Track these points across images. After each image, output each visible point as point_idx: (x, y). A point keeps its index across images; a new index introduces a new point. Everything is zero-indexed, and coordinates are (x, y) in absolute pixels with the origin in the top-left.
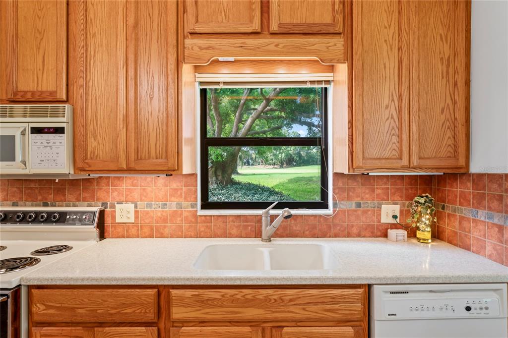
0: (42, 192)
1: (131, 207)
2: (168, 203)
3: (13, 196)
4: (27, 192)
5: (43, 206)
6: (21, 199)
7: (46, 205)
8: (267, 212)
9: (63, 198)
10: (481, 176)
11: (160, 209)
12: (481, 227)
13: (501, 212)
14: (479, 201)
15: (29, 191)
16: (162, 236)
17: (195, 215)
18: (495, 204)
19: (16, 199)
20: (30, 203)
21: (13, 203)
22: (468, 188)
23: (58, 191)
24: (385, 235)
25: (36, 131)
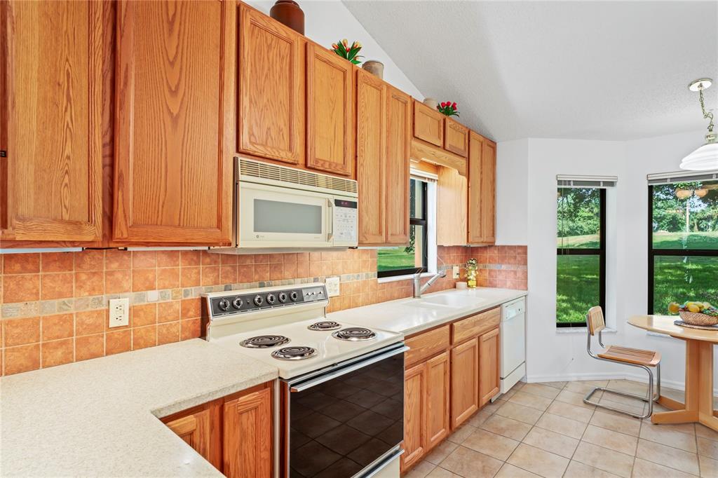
0: (258, 270)
1: (336, 280)
2: (360, 274)
3: (226, 277)
4: (242, 271)
5: (260, 287)
6: (235, 280)
7: (262, 285)
8: (419, 276)
9: (279, 276)
10: (503, 247)
11: (355, 280)
12: (503, 273)
13: (515, 264)
14: (502, 260)
15: (245, 269)
16: (357, 306)
17: (377, 283)
18: (512, 261)
19: (228, 281)
20: (245, 285)
21: (226, 286)
22: (495, 253)
23: (275, 267)
24: (455, 287)
25: (338, 203)
